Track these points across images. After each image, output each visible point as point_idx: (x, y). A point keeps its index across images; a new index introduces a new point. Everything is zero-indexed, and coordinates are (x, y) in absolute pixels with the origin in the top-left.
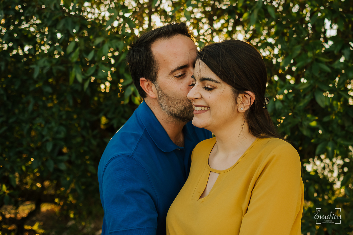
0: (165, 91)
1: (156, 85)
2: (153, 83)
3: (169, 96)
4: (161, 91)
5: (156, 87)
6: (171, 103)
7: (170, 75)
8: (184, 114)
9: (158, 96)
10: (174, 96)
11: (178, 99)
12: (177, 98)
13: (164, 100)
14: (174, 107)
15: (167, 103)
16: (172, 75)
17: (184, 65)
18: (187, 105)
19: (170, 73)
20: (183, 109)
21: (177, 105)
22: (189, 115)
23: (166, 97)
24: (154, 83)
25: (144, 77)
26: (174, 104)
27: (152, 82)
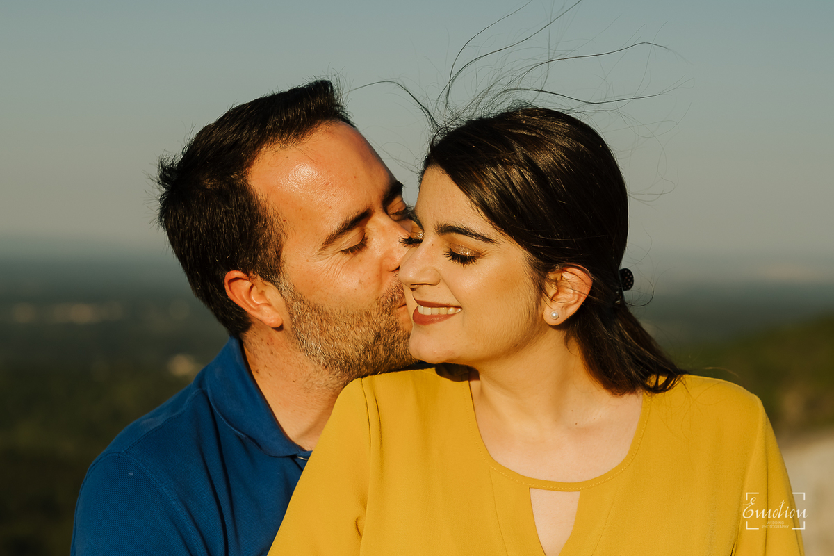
0: (314, 298)
1: (281, 286)
2: (269, 284)
3: (328, 310)
4: (301, 300)
5: (280, 292)
6: (333, 329)
7: (323, 249)
8: (375, 354)
9: (292, 315)
10: (342, 308)
11: (353, 316)
12: (351, 313)
13: (312, 325)
14: (346, 340)
15: (322, 331)
16: (331, 249)
17: (360, 213)
18: (383, 325)
19: (324, 244)
20: (371, 338)
21: (352, 332)
22: (392, 351)
23: (319, 313)
24: (272, 282)
25: (239, 270)
26: (343, 331)
27: (269, 281)
